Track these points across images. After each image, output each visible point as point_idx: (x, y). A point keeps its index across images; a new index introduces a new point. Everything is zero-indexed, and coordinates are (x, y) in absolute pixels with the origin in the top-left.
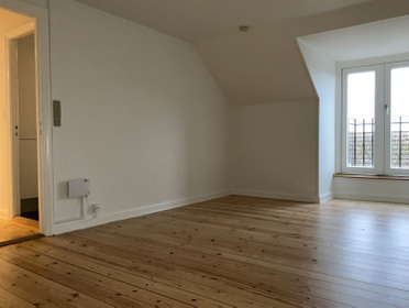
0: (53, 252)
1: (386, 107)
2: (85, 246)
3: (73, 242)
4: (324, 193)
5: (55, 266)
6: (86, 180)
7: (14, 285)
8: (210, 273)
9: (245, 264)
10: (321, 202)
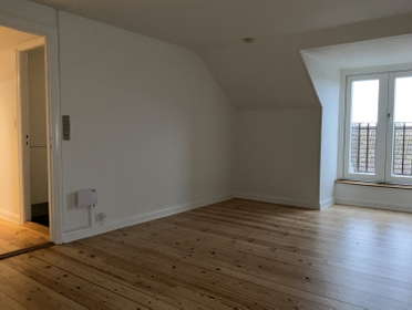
0: (62, 263)
1: (389, 115)
2: (93, 256)
3: (81, 252)
4: (325, 200)
5: (65, 279)
6: (94, 191)
7: (29, 299)
8: (208, 290)
9: (242, 281)
10: (322, 209)
